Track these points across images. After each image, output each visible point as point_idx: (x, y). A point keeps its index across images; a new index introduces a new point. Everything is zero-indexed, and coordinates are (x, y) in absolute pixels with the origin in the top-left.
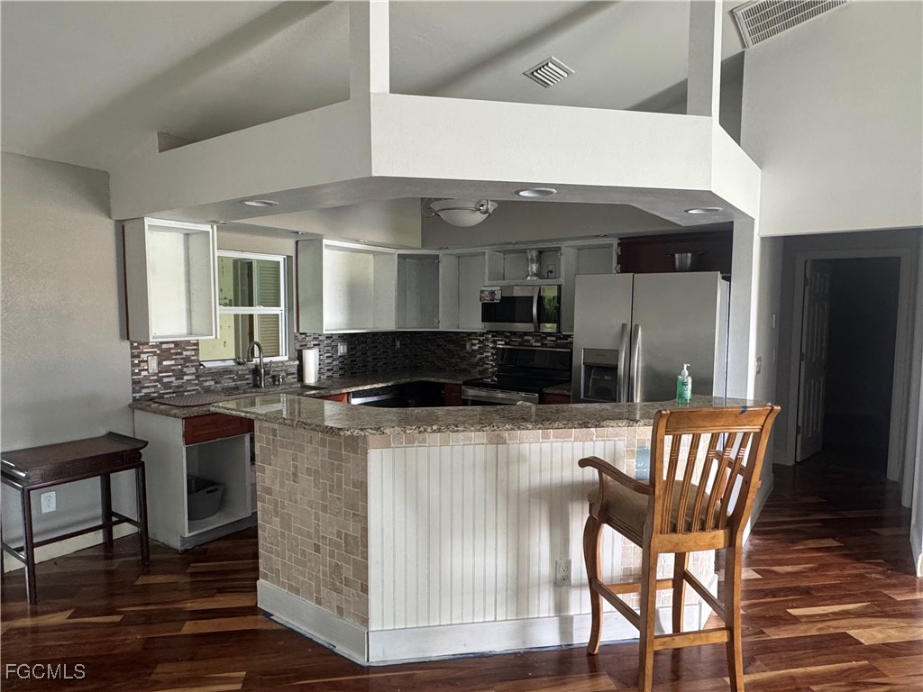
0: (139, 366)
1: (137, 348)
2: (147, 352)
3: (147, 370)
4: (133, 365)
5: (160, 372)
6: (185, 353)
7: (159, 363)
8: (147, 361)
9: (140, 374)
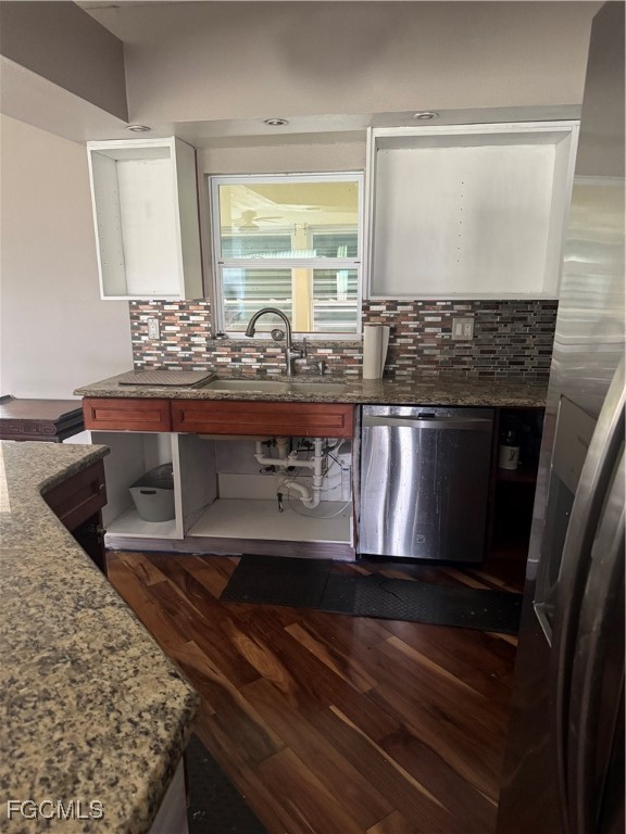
0: (139, 329)
1: (136, 308)
2: (148, 314)
3: (147, 335)
4: (133, 328)
5: (161, 339)
6: (192, 318)
7: (161, 328)
8: (146, 324)
9: (140, 339)
